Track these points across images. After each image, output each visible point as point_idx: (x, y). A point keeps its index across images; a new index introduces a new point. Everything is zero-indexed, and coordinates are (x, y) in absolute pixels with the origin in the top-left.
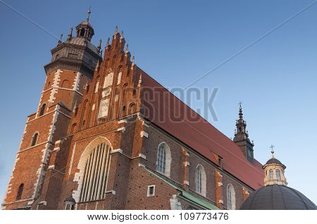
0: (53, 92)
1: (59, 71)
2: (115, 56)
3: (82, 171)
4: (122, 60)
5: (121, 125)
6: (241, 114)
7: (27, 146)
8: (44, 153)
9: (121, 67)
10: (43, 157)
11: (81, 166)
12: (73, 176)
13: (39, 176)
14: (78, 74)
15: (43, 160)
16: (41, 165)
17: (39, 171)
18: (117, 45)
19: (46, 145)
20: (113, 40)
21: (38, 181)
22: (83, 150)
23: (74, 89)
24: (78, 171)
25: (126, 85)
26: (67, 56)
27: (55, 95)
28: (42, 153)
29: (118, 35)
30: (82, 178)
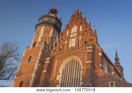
0: (40, 36)
1: (43, 27)
2: (77, 19)
3: (61, 74)
4: (81, 20)
5: (89, 49)
6: (116, 54)
7: (25, 62)
8: (36, 65)
9: (81, 23)
10: (36, 67)
11: (61, 71)
12: (56, 77)
13: (33, 77)
14: (52, 29)
15: (35, 69)
16: (35, 72)
17: (33, 75)
18: (78, 14)
19: (37, 61)
20: (75, 12)
21: (32, 80)
22: (62, 63)
23: (50, 35)
24: (59, 74)
25: (86, 31)
26: (47, 21)
27: (41, 38)
28: (35, 66)
29: (78, 10)
30: (61, 78)
